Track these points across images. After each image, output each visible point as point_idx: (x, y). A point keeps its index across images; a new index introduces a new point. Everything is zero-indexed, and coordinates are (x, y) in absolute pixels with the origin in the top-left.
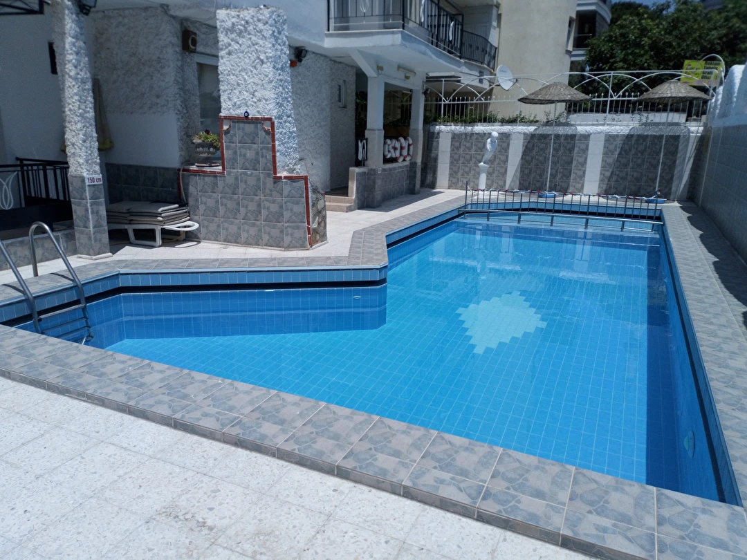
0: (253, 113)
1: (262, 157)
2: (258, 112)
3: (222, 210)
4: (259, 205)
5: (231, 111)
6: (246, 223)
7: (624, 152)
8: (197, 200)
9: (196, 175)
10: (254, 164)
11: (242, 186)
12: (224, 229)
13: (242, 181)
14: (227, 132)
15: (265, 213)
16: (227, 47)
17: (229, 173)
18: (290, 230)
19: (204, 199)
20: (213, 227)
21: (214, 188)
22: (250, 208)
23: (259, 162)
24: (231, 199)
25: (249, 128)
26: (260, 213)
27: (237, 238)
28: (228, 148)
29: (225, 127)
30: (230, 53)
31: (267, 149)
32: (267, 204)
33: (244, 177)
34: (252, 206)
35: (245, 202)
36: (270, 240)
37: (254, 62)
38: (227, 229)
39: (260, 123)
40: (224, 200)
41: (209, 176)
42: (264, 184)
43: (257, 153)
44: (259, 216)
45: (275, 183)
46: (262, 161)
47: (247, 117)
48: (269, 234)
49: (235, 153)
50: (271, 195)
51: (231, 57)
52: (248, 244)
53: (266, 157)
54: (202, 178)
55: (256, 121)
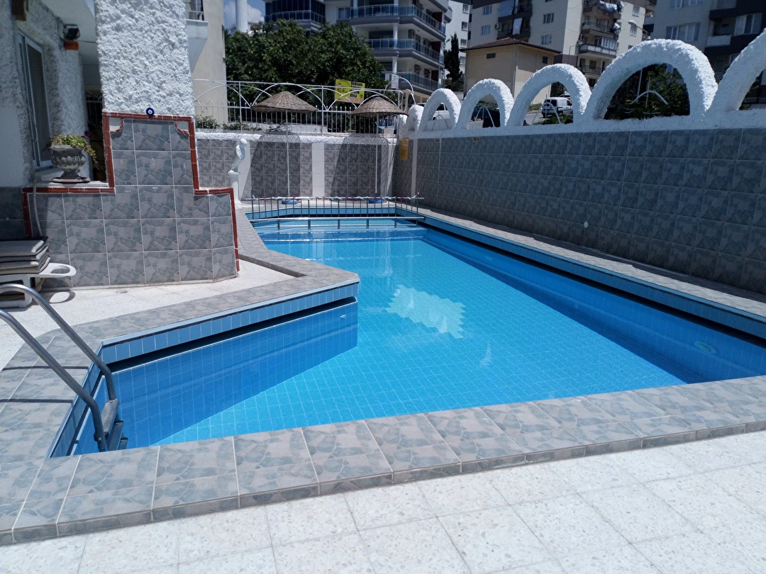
0: (160, 110)
1: (176, 166)
2: (169, 109)
3: (109, 241)
4: (173, 229)
5: (123, 106)
6: (150, 255)
7: (341, 160)
8: (63, 231)
9: (60, 196)
10: (164, 177)
11: (143, 207)
12: (112, 267)
13: (143, 200)
14: (117, 134)
15: (181, 238)
16: (113, 20)
17: (121, 190)
18: (218, 256)
19: (75, 229)
20: (92, 266)
21: (94, 211)
22: (157, 234)
23: (170, 174)
24: (125, 225)
25: (153, 130)
26: (175, 239)
27: (137, 276)
28: (119, 156)
29: (113, 128)
30: (118, 29)
31: (184, 157)
32: (185, 227)
33: (147, 195)
34: (161, 232)
35: (149, 227)
36: (192, 272)
37: (159, 45)
38: (119, 266)
39: (171, 123)
40: (113, 228)
41: (85, 196)
42: (180, 200)
43: (168, 162)
44: (173, 243)
45: (196, 198)
46: (176, 173)
47: (151, 116)
48: (189, 264)
49: (131, 162)
50: (191, 215)
51: (120, 33)
52: (154, 281)
53: (182, 167)
54: (71, 199)
55: (165, 121)
